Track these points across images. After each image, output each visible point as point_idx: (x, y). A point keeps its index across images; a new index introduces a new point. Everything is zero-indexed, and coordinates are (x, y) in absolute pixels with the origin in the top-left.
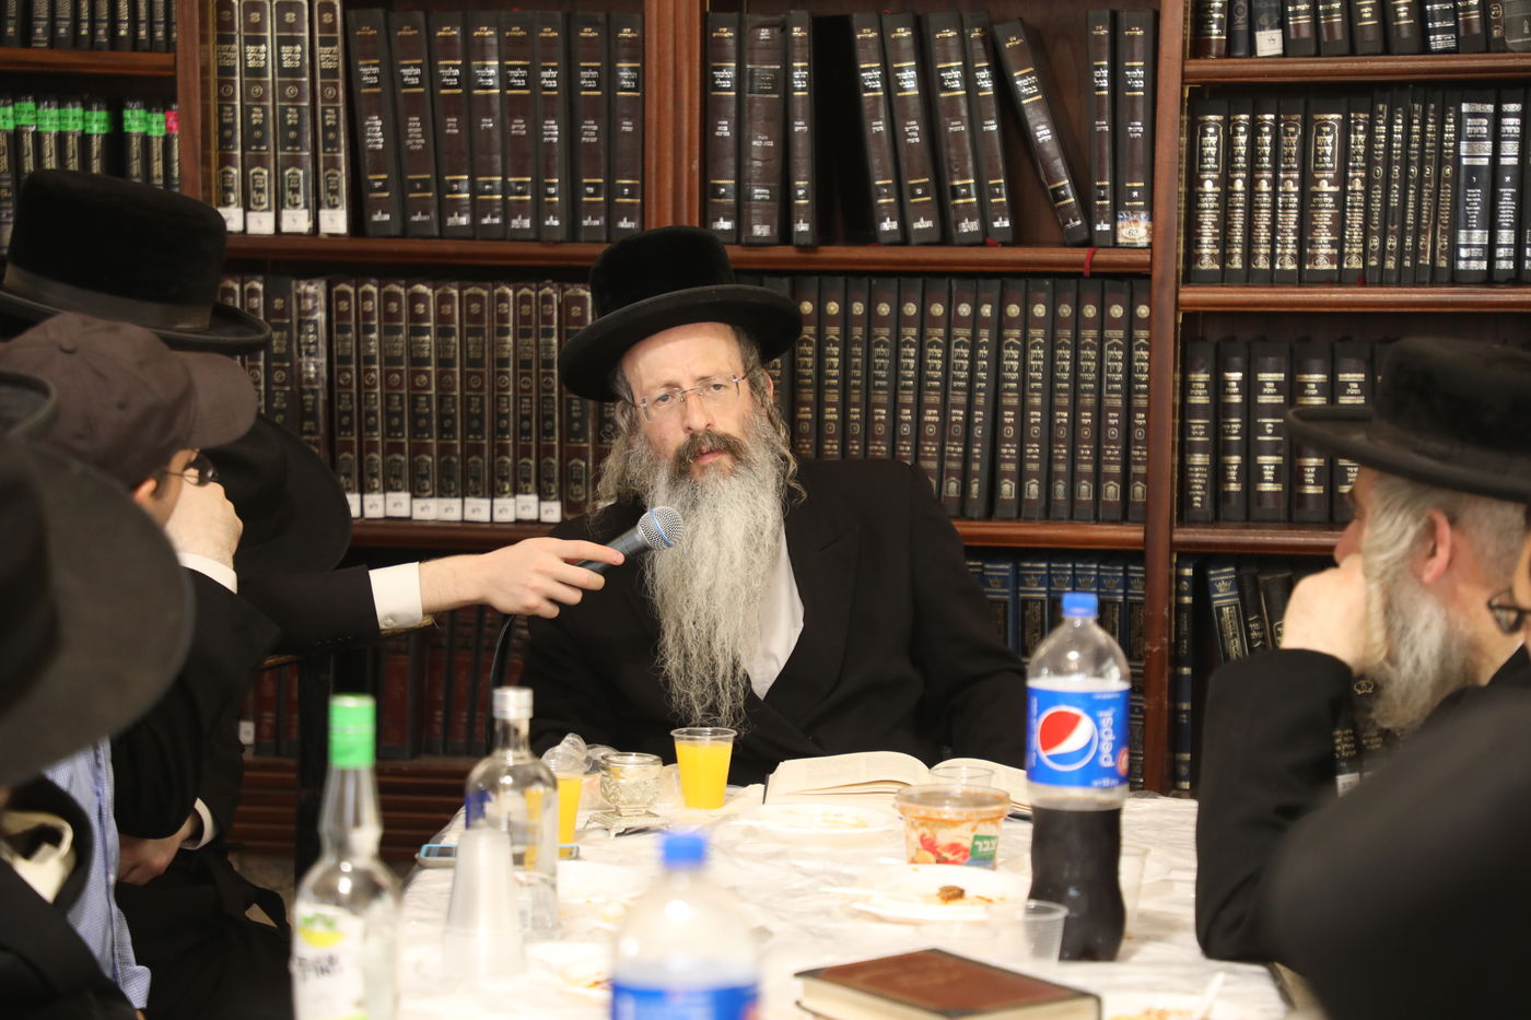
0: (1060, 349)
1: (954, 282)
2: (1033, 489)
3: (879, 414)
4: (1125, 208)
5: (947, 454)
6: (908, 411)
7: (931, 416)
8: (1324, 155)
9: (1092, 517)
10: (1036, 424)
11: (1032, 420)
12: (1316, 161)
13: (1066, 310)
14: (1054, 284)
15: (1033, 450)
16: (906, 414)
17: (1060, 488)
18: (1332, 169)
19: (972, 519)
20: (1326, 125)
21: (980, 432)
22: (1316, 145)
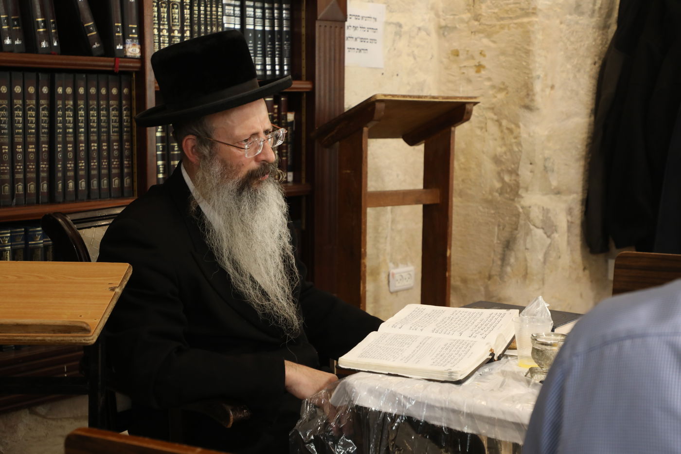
0: (92, 111)
1: (40, 74)
2: (83, 184)
3: (5, 149)
4: (129, 38)
5: (41, 169)
6: (20, 147)
7: (32, 149)
8: (175, 19)
9: (109, 196)
10: (82, 150)
11: (81, 149)
12: (173, 22)
13: (93, 91)
14: (86, 76)
15: (82, 164)
16: (19, 148)
17: (95, 183)
18: (178, 25)
19: (59, 203)
20: (175, 4)
21: (61, 156)
22: (172, 14)
